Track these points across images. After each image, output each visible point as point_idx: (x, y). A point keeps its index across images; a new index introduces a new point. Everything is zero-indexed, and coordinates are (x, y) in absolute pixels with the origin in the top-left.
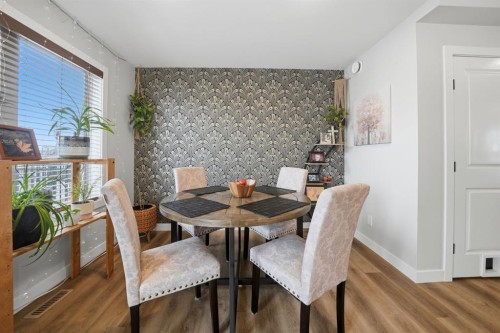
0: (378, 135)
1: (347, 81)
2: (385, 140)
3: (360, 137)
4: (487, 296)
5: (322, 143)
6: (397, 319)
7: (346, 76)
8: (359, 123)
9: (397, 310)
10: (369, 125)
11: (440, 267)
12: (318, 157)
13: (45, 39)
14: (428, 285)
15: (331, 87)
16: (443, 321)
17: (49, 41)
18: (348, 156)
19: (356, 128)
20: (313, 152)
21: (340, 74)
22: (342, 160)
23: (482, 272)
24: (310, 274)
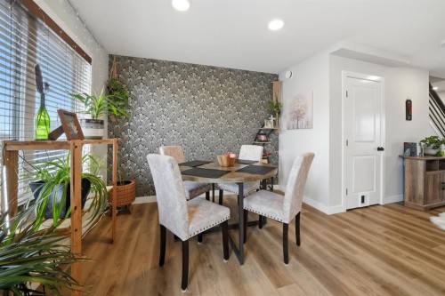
0: (304, 123)
1: (281, 83)
2: (308, 126)
3: (292, 123)
4: (363, 216)
5: (266, 127)
6: (324, 233)
7: (280, 79)
8: (291, 113)
9: (323, 229)
10: (298, 116)
11: (340, 203)
12: (263, 138)
13: (61, 30)
14: (336, 215)
15: (271, 86)
16: (346, 230)
17: (63, 32)
18: (281, 137)
19: (288, 117)
20: (259, 134)
21: (275, 77)
22: (278, 139)
23: (360, 205)
24: (289, 205)
